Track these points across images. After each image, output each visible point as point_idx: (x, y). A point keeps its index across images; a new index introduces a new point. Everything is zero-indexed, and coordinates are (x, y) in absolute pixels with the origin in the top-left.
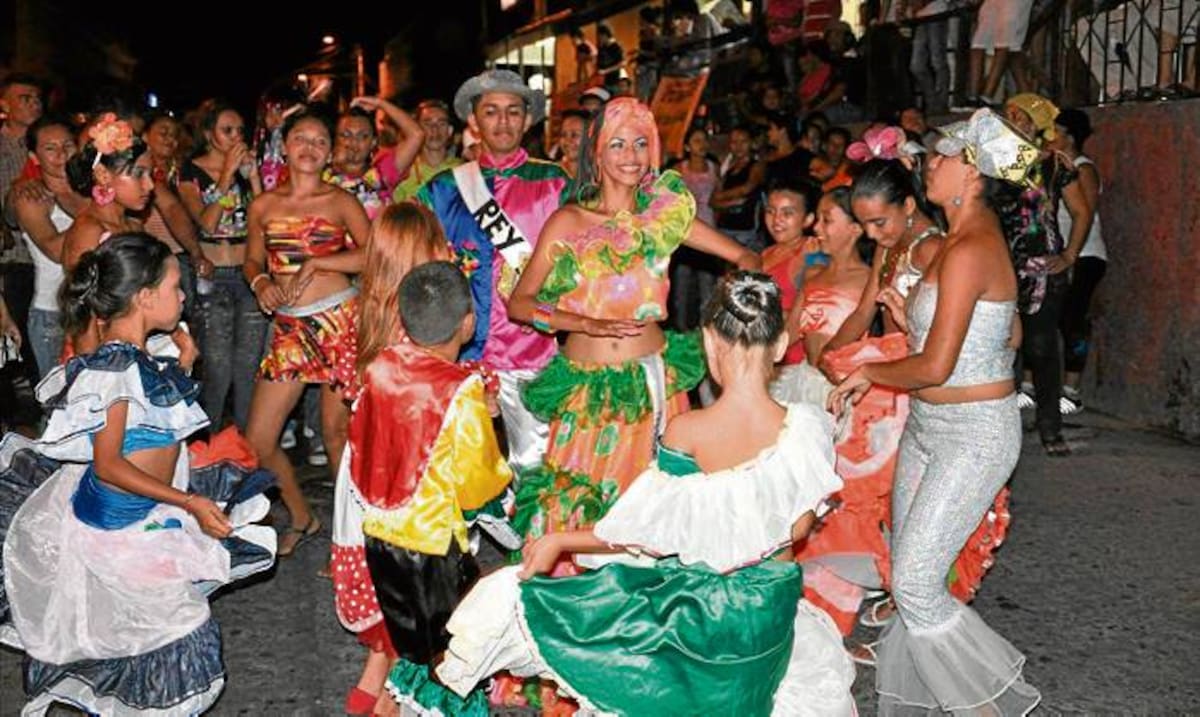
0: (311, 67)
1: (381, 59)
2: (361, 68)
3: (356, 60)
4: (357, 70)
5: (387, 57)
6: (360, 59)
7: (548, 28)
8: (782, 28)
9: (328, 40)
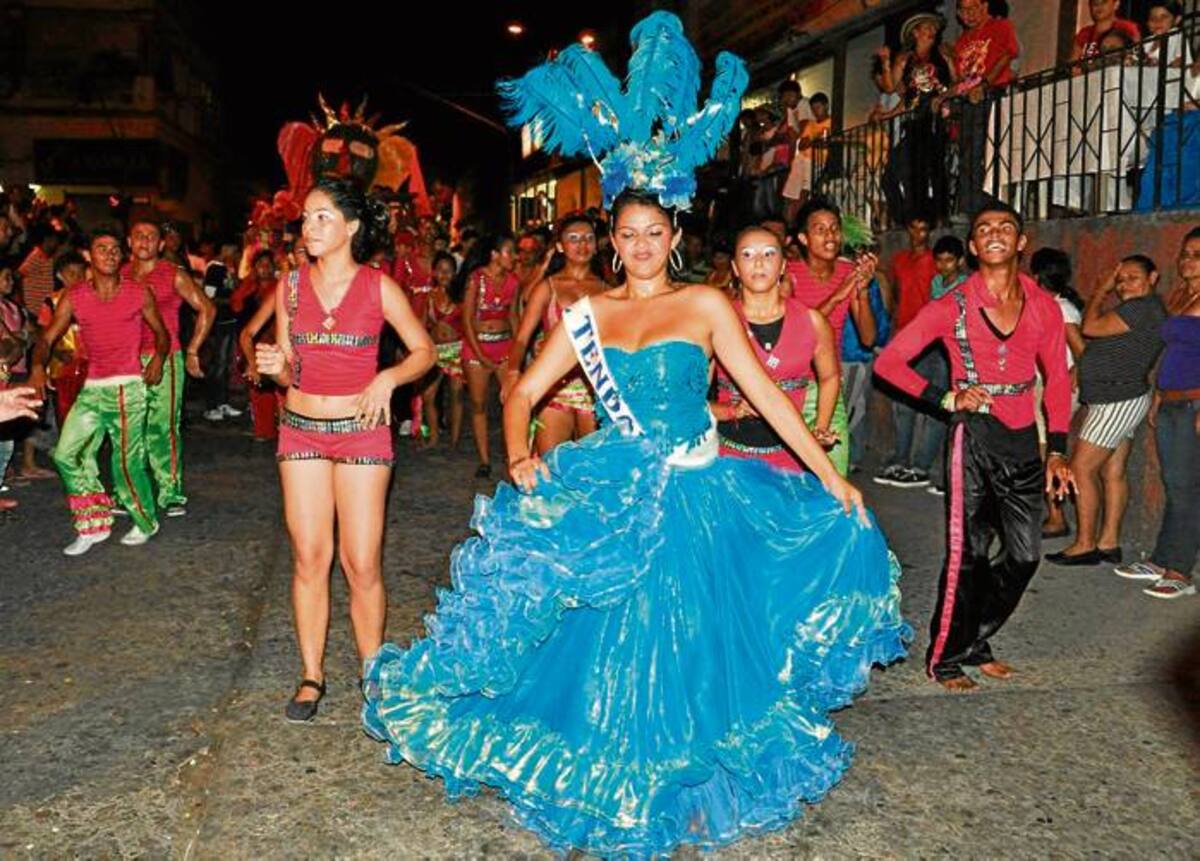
7: (551, 174)
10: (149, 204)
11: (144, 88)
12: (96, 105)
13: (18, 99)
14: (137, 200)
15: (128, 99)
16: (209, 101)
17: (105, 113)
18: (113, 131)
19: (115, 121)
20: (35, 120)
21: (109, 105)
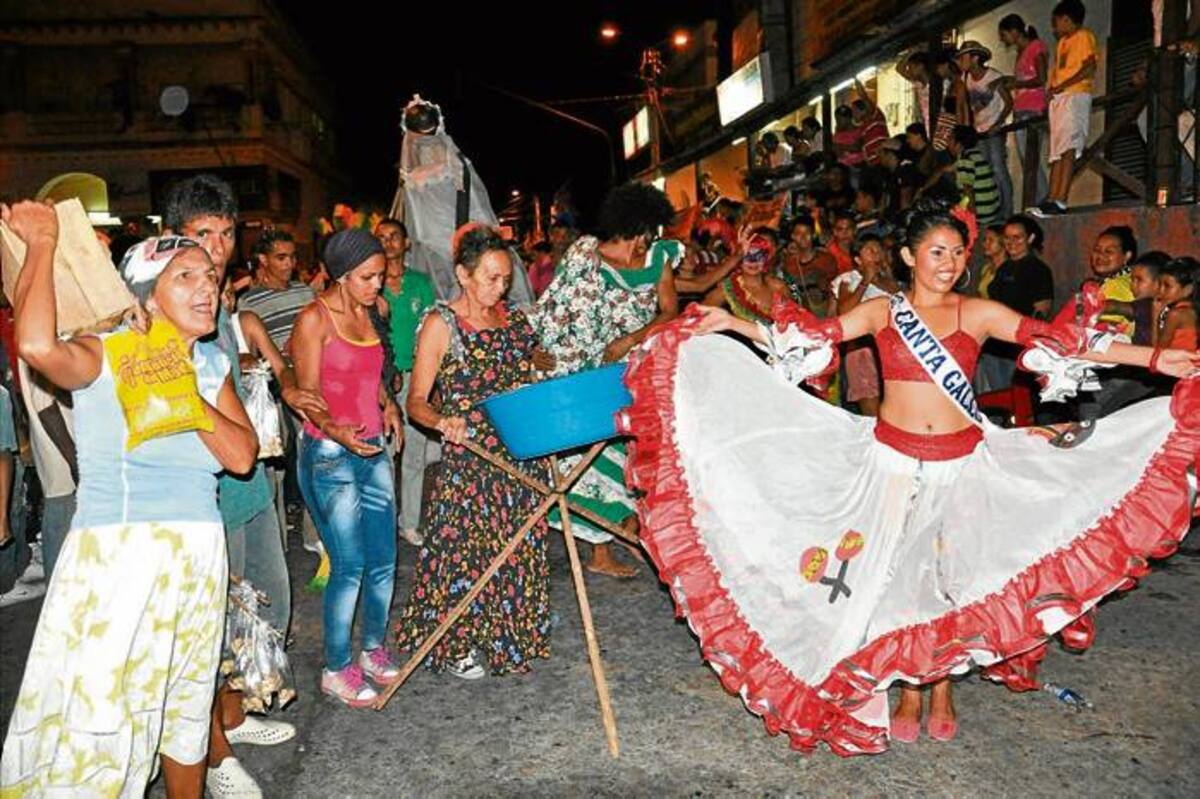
0: (505, 212)
1: (552, 204)
2: (538, 212)
3: (534, 207)
4: (534, 212)
5: (556, 202)
6: (537, 205)
7: (659, 172)
8: (847, 153)
9: (515, 193)
10: (261, 227)
11: (253, 117)
12: (202, 135)
13: (132, 134)
14: (249, 224)
15: (237, 129)
16: (321, 130)
17: (211, 142)
18: (221, 158)
19: (223, 149)
20: (147, 152)
21: (216, 134)
